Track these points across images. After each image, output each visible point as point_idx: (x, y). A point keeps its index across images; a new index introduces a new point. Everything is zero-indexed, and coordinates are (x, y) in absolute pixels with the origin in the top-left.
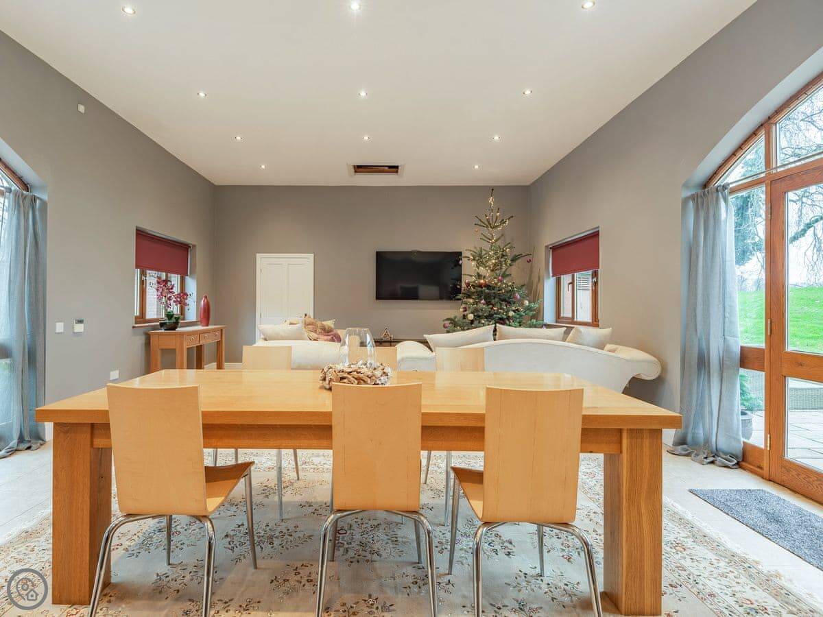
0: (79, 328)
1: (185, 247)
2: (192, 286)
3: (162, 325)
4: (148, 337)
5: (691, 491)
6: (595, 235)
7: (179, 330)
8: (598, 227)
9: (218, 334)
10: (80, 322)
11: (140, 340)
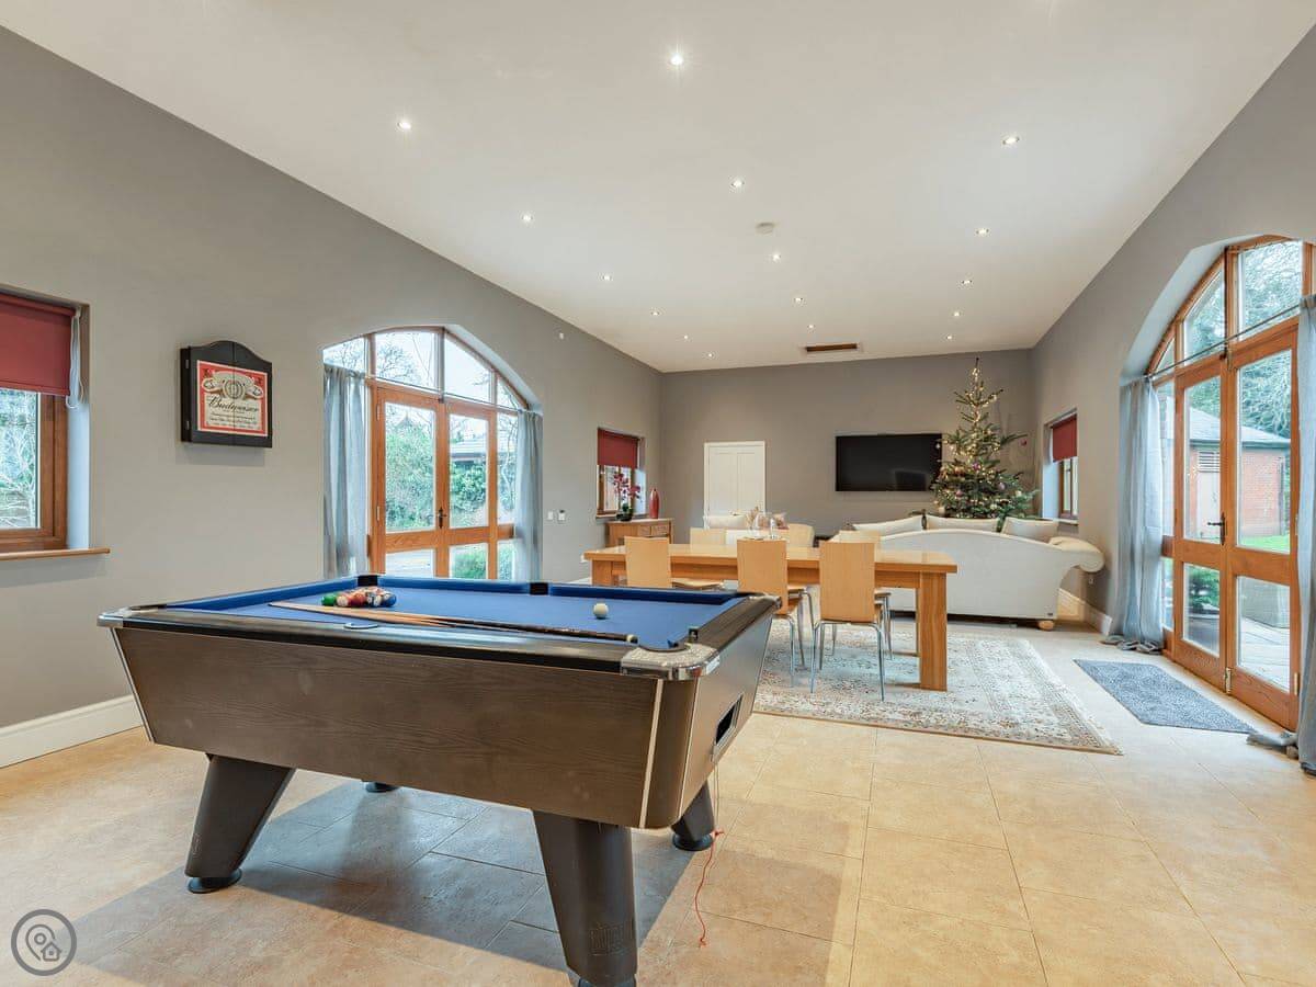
0: (562, 516)
1: (634, 441)
2: (641, 479)
3: (619, 516)
4: (607, 527)
5: (1075, 661)
6: (1074, 419)
7: (633, 521)
8: (1075, 409)
9: (667, 526)
10: (562, 512)
11: (601, 530)
